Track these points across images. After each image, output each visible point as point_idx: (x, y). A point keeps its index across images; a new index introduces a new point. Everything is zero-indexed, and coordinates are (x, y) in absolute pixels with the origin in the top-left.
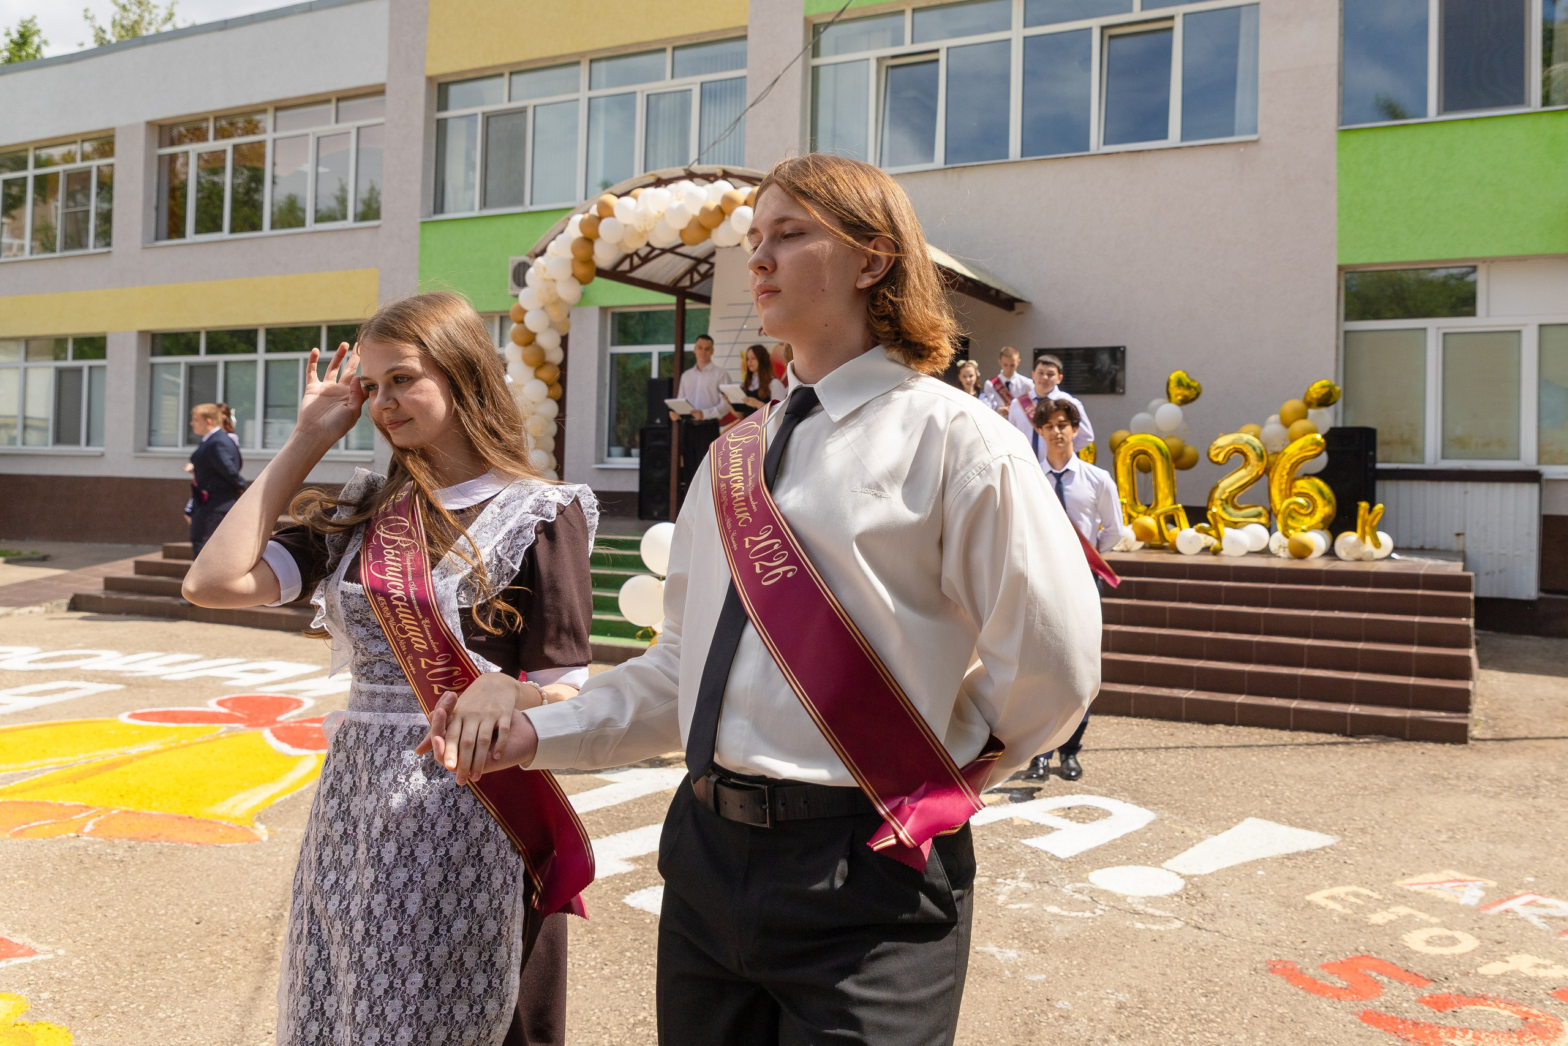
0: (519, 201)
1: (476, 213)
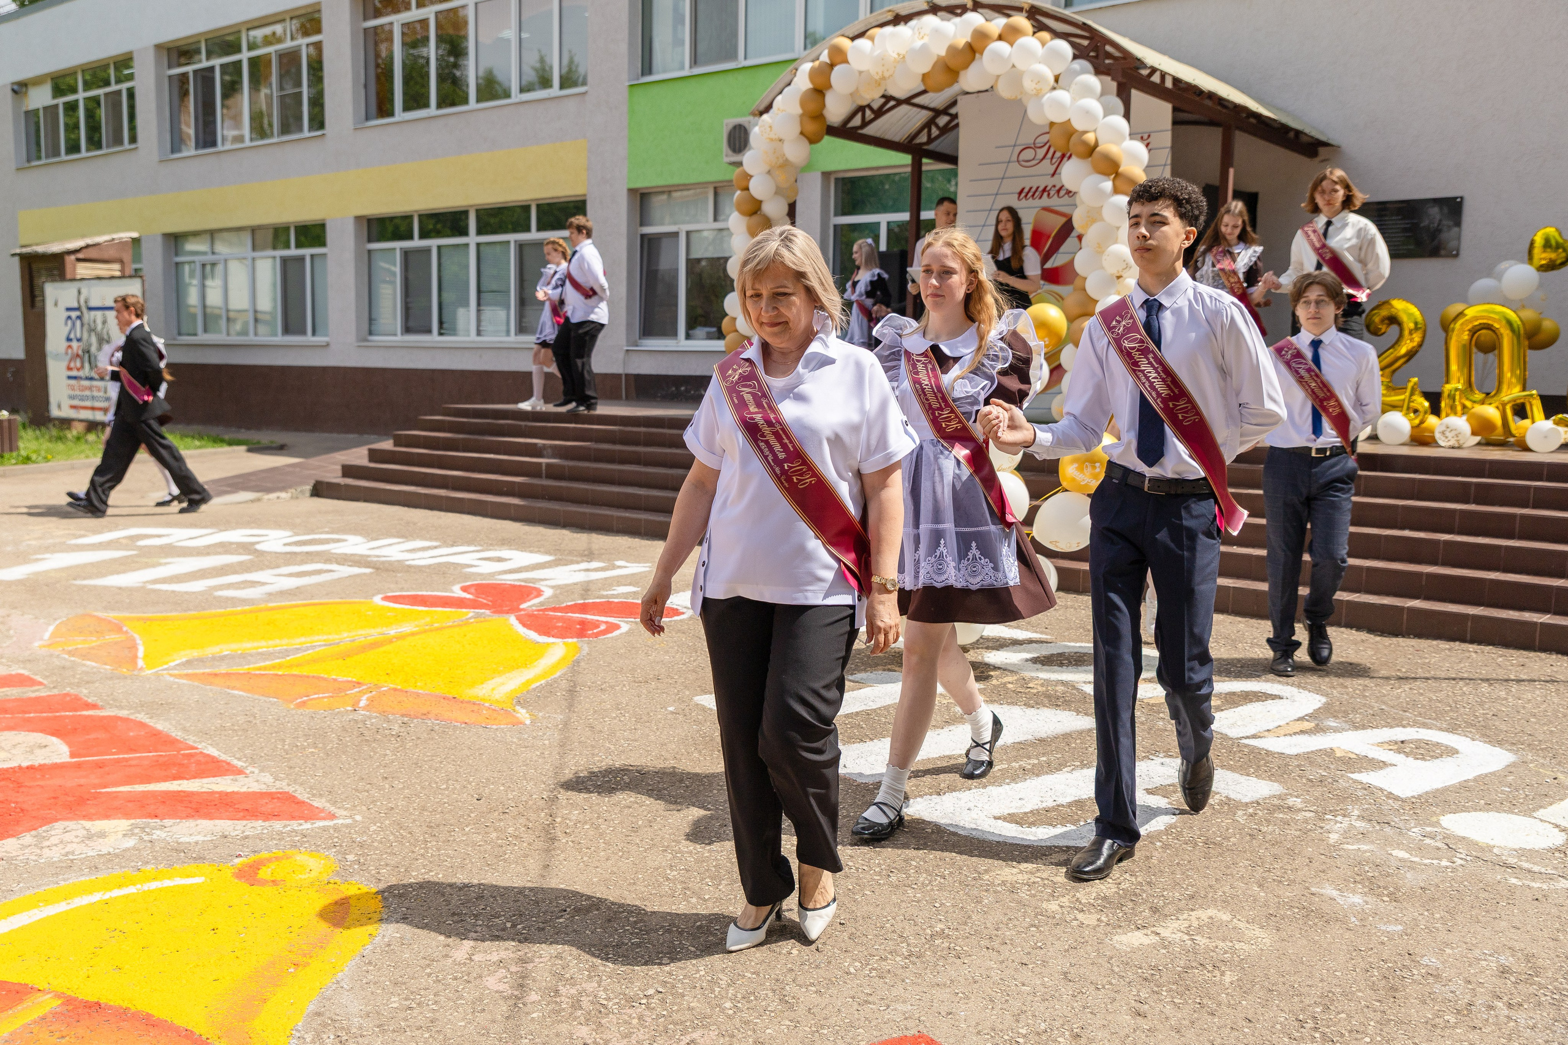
0: (732, 55)
1: (686, 72)
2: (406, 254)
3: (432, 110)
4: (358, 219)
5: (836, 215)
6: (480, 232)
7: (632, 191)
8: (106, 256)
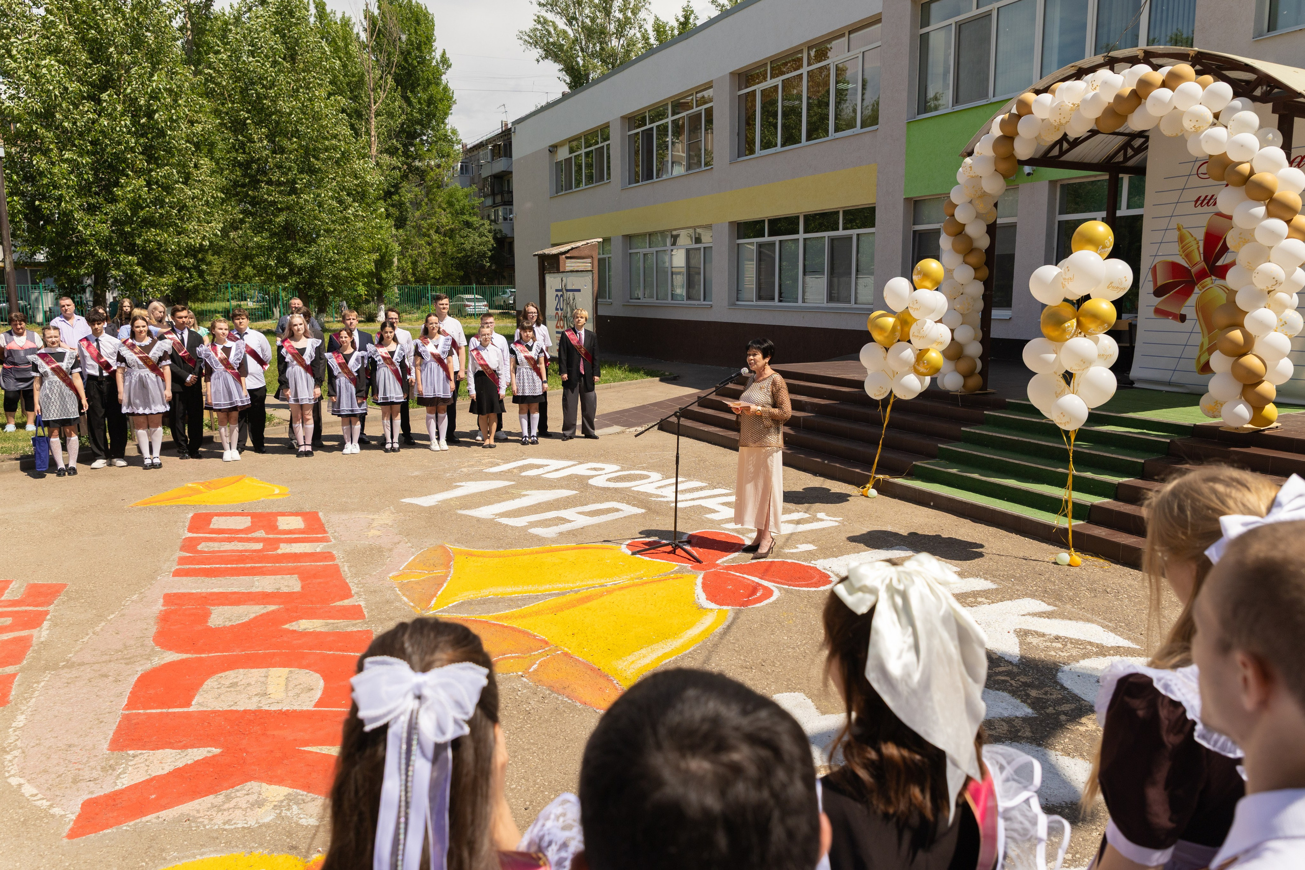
0: (986, 95)
1: (949, 110)
2: (760, 245)
3: (779, 148)
4: (731, 223)
5: (1060, 213)
6: (806, 232)
7: (907, 200)
8: (583, 254)
